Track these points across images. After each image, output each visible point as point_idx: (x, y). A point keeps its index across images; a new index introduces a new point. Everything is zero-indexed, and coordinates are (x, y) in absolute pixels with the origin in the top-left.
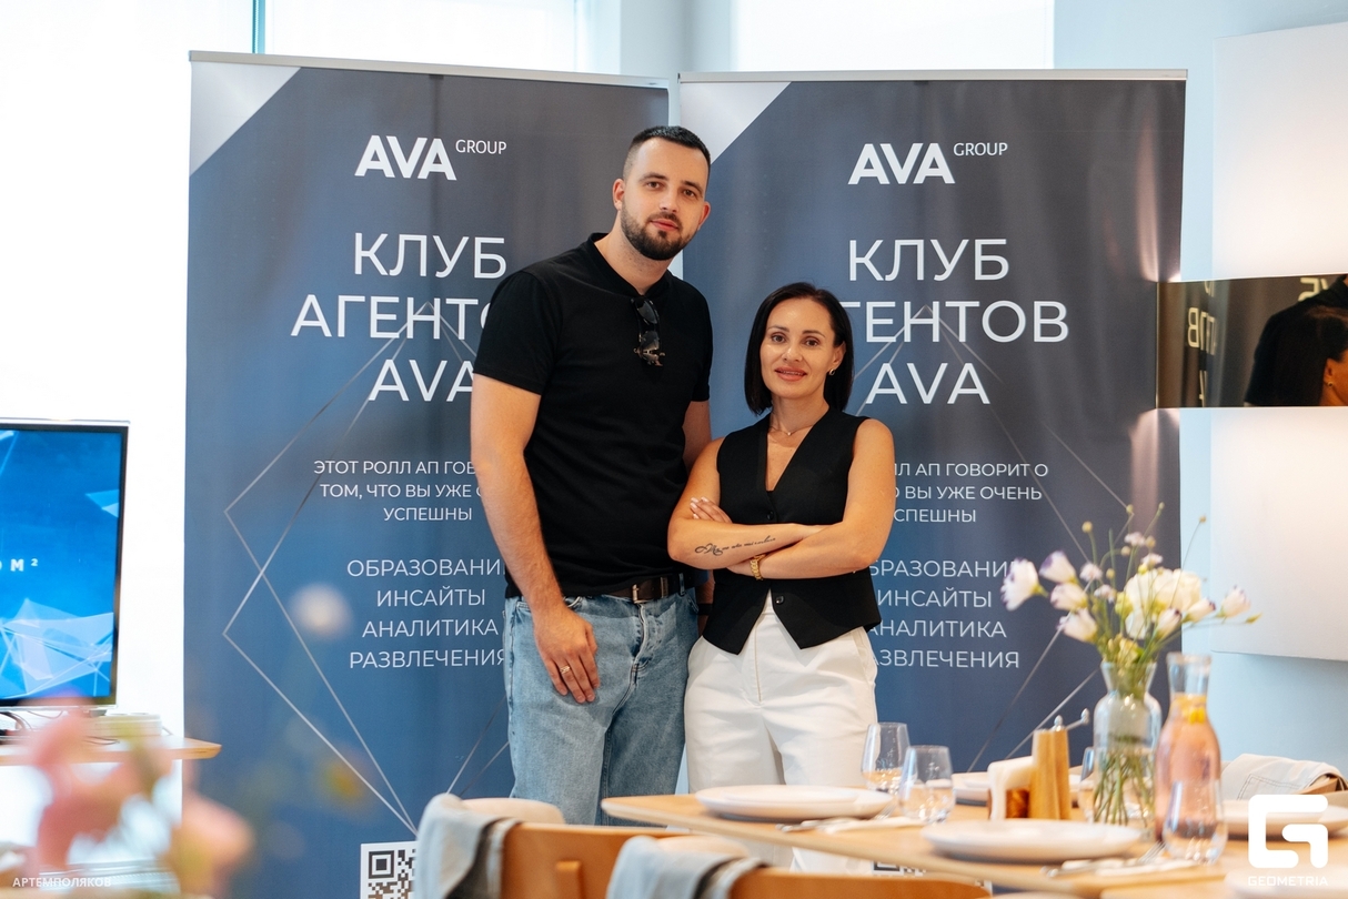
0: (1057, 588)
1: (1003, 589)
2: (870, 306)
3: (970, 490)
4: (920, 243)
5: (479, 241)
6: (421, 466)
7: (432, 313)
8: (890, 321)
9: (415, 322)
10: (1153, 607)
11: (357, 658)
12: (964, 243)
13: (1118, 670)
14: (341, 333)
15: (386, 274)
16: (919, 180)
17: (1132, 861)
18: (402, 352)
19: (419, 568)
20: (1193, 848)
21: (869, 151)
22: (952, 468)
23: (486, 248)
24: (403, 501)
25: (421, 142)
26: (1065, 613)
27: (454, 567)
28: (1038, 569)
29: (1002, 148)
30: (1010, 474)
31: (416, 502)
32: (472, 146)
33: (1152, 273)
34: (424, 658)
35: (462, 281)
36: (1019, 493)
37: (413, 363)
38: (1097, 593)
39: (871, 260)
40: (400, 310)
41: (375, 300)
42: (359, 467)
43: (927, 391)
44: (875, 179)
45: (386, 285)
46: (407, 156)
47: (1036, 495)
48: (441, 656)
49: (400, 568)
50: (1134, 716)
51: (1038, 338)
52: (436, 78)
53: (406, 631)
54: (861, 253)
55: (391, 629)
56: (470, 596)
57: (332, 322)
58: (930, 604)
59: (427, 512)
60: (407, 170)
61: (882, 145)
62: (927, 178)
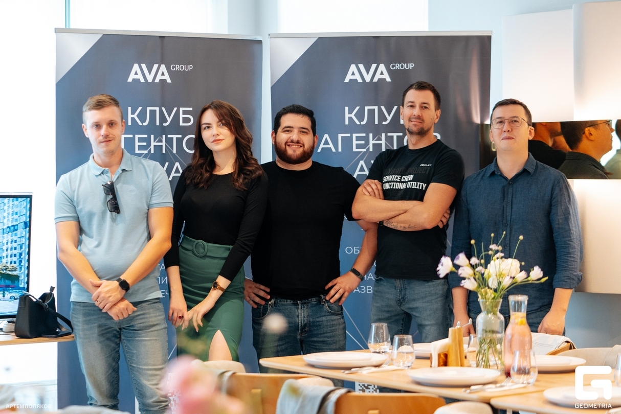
0: (461, 268)
1: (438, 269)
2: (354, 135)
4: (376, 108)
5: (181, 109)
7: (162, 142)
8: (363, 142)
9: (155, 146)
10: (500, 275)
12: (396, 107)
13: (486, 302)
15: (141, 125)
16: (375, 80)
17: (498, 385)
20: (523, 378)
21: (353, 68)
23: (185, 112)
25: (156, 66)
26: (464, 279)
28: (452, 260)
29: (411, 66)
32: (178, 67)
33: (477, 120)
35: (175, 127)
38: (477, 270)
39: (355, 115)
40: (148, 140)
41: (137, 137)
44: (356, 80)
45: (141, 130)
46: (150, 72)
50: (493, 322)
52: (162, 38)
54: (350, 113)
60: (150, 80)
61: (359, 65)
62: (379, 79)
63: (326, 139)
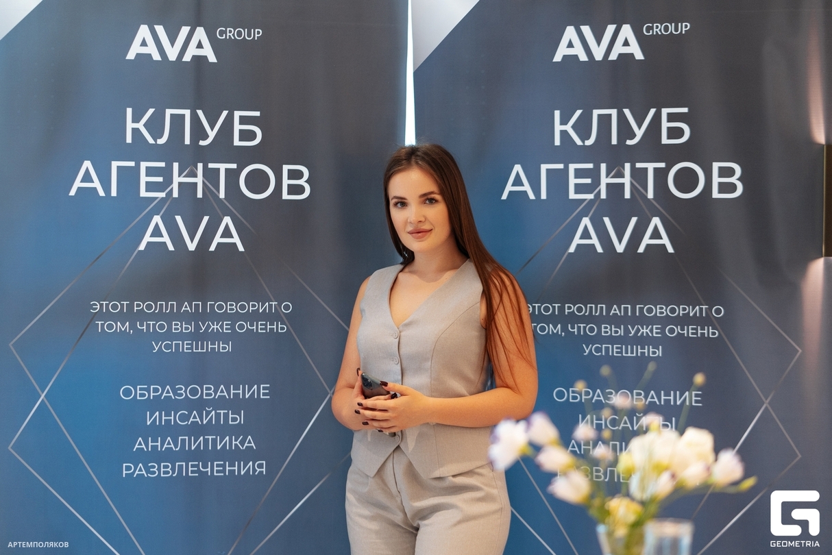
0: (543, 452)
2: (572, 167)
3: (657, 328)
4: (614, 113)
5: (237, 114)
6: (186, 307)
7: (195, 176)
8: (589, 181)
9: (180, 184)
11: (128, 468)
12: (653, 111)
13: (615, 532)
14: (114, 193)
15: (154, 143)
16: (613, 56)
18: (169, 209)
19: (184, 392)
21: (570, 33)
22: (641, 309)
23: (243, 120)
24: (170, 335)
25: (185, 30)
26: (555, 474)
27: (216, 392)
29: (685, 27)
30: (691, 315)
31: (181, 337)
32: (231, 33)
33: (820, 136)
34: (190, 469)
35: (223, 148)
36: (699, 331)
37: (179, 219)
39: (574, 127)
40: (167, 173)
41: (144, 165)
42: (130, 307)
43: (620, 241)
44: (576, 57)
46: (173, 43)
47: (714, 334)
48: (205, 466)
49: (168, 392)
51: (716, 194)
53: (172, 446)
54: (564, 122)
55: (159, 444)
56: (230, 416)
57: (106, 183)
58: (623, 427)
59: (192, 344)
60: (172, 54)
61: (582, 27)
62: (620, 55)
63: (518, 174)
